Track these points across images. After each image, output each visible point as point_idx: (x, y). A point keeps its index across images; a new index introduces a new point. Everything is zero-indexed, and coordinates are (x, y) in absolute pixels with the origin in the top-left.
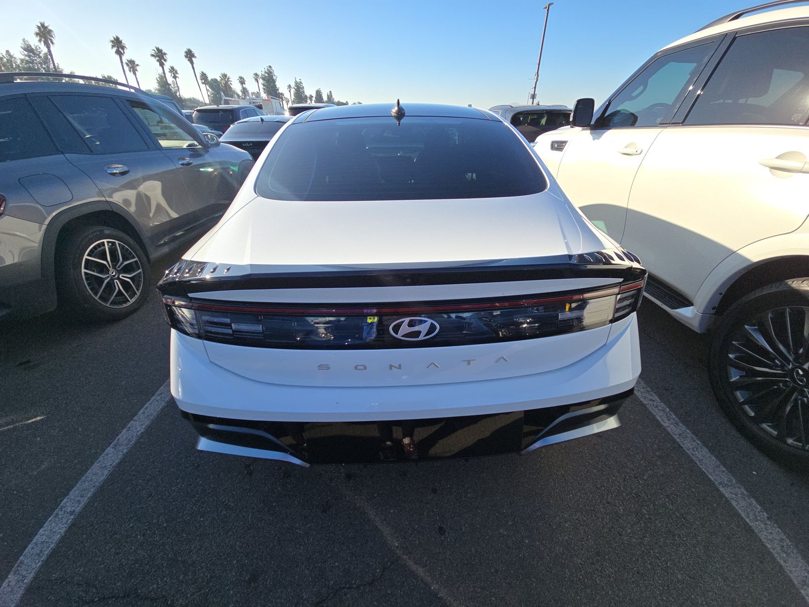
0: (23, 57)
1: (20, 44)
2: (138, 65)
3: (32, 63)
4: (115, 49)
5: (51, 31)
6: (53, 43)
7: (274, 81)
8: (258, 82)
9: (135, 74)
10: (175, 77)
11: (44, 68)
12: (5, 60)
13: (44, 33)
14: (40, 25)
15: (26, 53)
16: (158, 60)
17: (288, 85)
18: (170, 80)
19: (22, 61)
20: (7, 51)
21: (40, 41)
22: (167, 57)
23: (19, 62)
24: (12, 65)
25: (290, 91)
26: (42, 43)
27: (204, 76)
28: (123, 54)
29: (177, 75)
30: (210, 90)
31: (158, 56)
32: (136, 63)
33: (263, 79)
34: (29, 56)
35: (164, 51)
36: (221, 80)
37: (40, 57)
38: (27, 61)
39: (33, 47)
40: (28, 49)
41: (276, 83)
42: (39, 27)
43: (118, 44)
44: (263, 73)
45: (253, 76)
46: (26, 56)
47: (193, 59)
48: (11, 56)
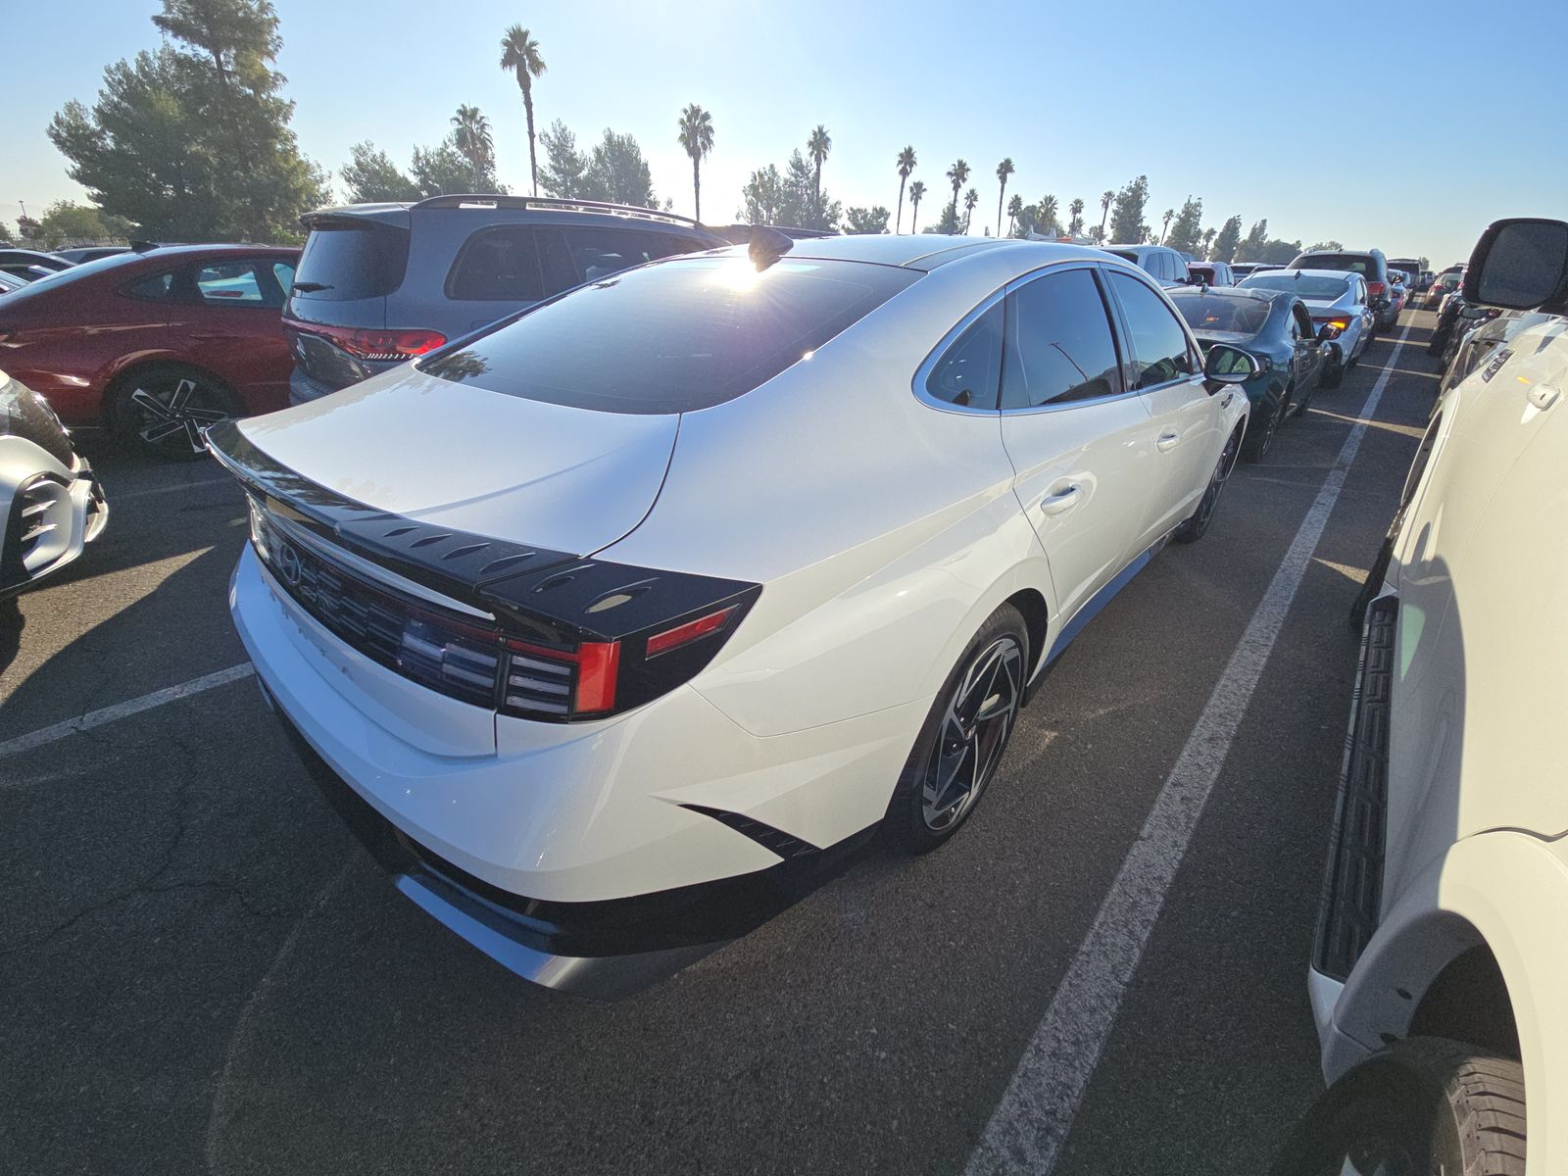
0: (788, 176)
1: (790, 156)
2: (925, 190)
3: (796, 186)
4: (900, 167)
5: (828, 139)
6: (825, 158)
7: (1140, 205)
8: (1107, 207)
9: (916, 204)
10: (970, 207)
11: (808, 195)
12: (766, 178)
13: (820, 143)
14: (817, 130)
15: (793, 170)
16: (953, 181)
17: (1168, 210)
18: (961, 210)
19: (786, 181)
20: (772, 166)
21: (811, 154)
22: (969, 176)
23: (782, 183)
24: (772, 186)
25: (1166, 223)
26: (813, 157)
27: (1016, 202)
28: (908, 174)
29: (974, 203)
30: (1018, 225)
31: (956, 174)
32: (924, 187)
33: (1120, 201)
34: (796, 176)
35: (968, 166)
36: (1040, 207)
37: (808, 178)
38: (791, 182)
39: (804, 163)
40: (798, 166)
41: (1143, 209)
42: (815, 134)
43: (907, 159)
44: (1124, 191)
45: (1102, 196)
46: (792, 175)
47: (1009, 175)
48: (775, 174)
